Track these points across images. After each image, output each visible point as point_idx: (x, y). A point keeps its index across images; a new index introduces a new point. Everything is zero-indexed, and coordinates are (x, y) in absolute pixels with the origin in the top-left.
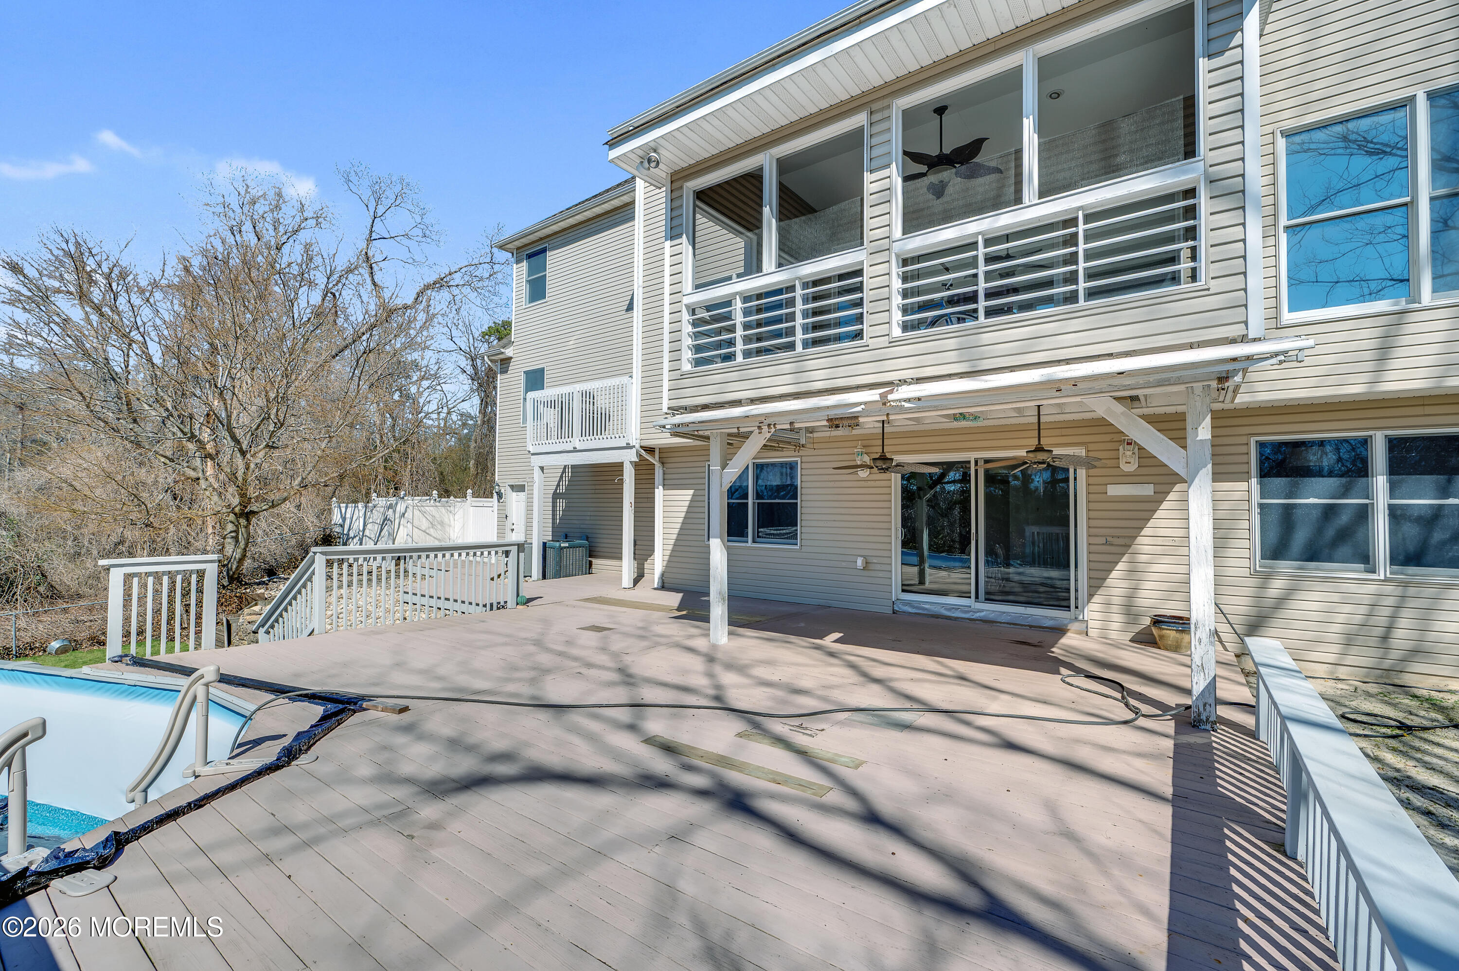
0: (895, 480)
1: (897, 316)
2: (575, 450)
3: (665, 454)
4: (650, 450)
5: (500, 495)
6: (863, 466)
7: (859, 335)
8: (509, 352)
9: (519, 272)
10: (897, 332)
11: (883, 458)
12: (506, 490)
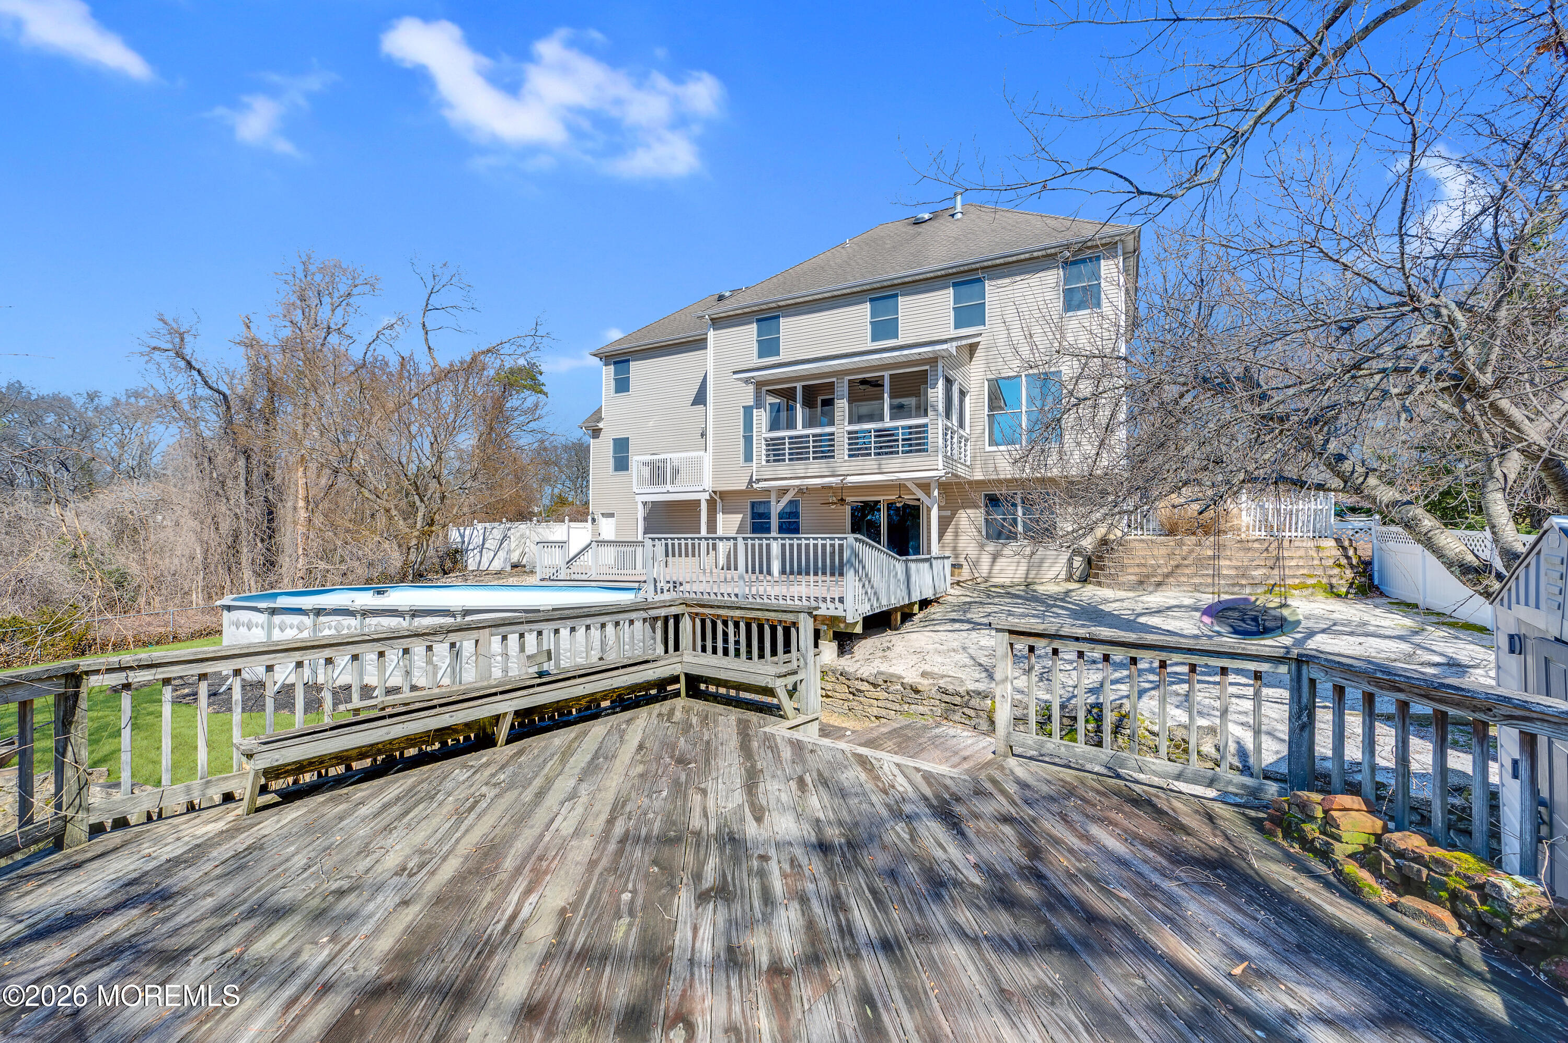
0: (848, 509)
1: (847, 452)
2: (668, 492)
3: (723, 495)
4: (715, 492)
5: (594, 520)
6: (833, 503)
7: (833, 457)
8: (601, 425)
9: (608, 373)
10: (846, 458)
11: (842, 500)
12: (598, 517)
